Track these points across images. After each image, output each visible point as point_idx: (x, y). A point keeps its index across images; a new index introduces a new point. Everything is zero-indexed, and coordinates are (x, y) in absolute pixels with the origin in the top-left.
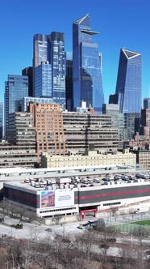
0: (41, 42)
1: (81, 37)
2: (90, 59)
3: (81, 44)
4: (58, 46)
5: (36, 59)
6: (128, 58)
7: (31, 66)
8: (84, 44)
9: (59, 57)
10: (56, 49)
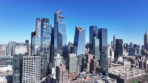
0: (39, 21)
1: (58, 19)
2: (61, 29)
3: (58, 22)
4: (46, 25)
5: (37, 29)
6: (80, 31)
7: (35, 31)
8: (59, 23)
9: (46, 30)
10: (45, 27)
